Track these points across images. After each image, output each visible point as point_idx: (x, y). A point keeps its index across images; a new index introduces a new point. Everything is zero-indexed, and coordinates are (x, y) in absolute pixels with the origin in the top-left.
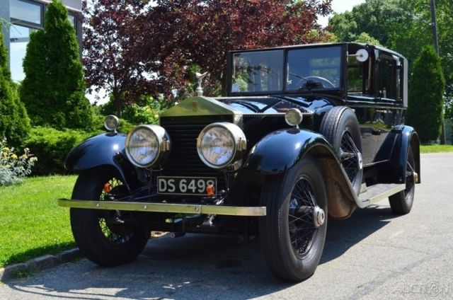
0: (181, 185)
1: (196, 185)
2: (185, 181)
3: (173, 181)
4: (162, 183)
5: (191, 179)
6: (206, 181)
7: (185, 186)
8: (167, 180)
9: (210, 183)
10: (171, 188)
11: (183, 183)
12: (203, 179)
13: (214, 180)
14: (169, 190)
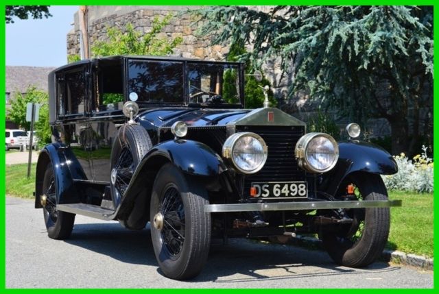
0: (275, 190)
1: (289, 189)
2: (279, 186)
3: (268, 186)
4: (257, 188)
5: (285, 184)
6: (298, 184)
7: (279, 190)
8: (261, 185)
9: (302, 187)
10: (265, 193)
11: (277, 187)
12: (296, 184)
13: (305, 184)
14: (263, 195)
